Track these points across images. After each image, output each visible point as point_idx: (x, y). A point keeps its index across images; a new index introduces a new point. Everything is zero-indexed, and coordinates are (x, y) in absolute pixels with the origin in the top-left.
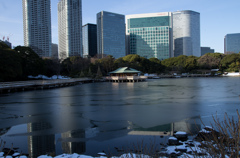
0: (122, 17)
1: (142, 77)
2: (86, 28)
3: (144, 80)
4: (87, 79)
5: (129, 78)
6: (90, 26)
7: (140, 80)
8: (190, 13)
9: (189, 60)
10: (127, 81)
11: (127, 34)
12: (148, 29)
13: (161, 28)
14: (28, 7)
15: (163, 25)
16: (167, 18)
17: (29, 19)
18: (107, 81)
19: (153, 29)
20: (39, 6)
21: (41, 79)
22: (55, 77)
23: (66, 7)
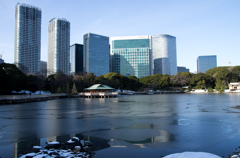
0: (107, 39)
1: (113, 93)
2: (74, 48)
3: (115, 96)
4: (64, 94)
5: (101, 94)
6: (77, 46)
7: (111, 96)
8: (168, 36)
9: (163, 79)
10: (99, 97)
11: (112, 54)
12: (130, 50)
13: (142, 49)
14: (20, 28)
15: (144, 46)
16: (147, 41)
17: (20, 39)
18: (82, 96)
19: (134, 49)
20: (30, 27)
21: (24, 94)
22: (38, 93)
23: (56, 28)
